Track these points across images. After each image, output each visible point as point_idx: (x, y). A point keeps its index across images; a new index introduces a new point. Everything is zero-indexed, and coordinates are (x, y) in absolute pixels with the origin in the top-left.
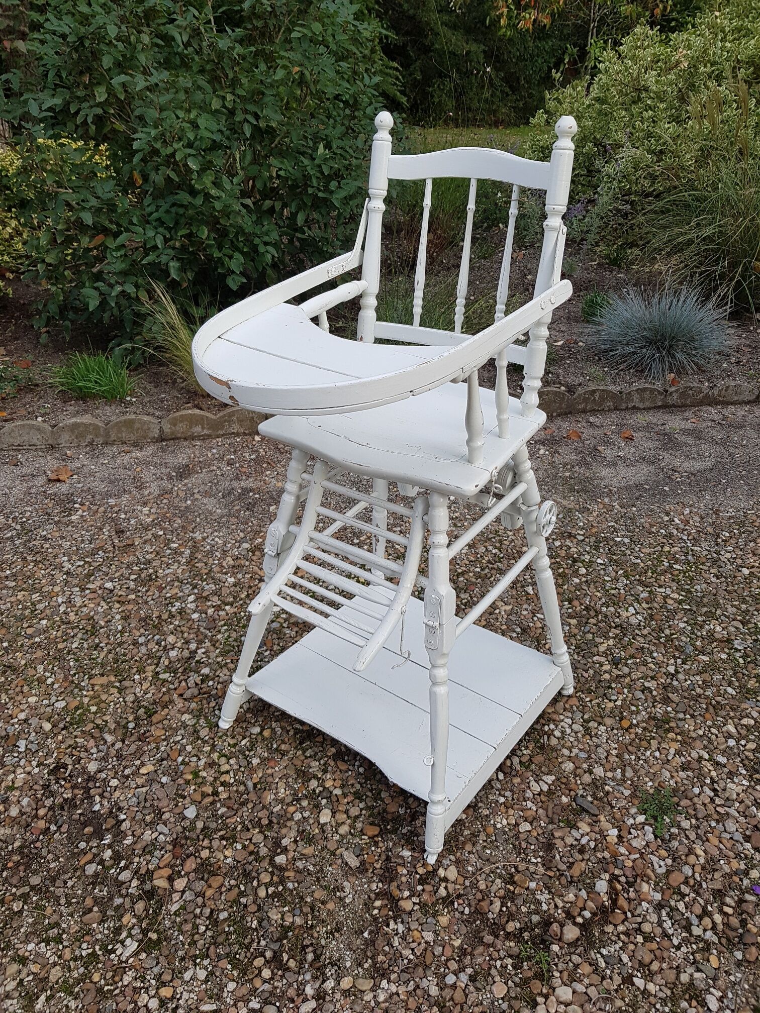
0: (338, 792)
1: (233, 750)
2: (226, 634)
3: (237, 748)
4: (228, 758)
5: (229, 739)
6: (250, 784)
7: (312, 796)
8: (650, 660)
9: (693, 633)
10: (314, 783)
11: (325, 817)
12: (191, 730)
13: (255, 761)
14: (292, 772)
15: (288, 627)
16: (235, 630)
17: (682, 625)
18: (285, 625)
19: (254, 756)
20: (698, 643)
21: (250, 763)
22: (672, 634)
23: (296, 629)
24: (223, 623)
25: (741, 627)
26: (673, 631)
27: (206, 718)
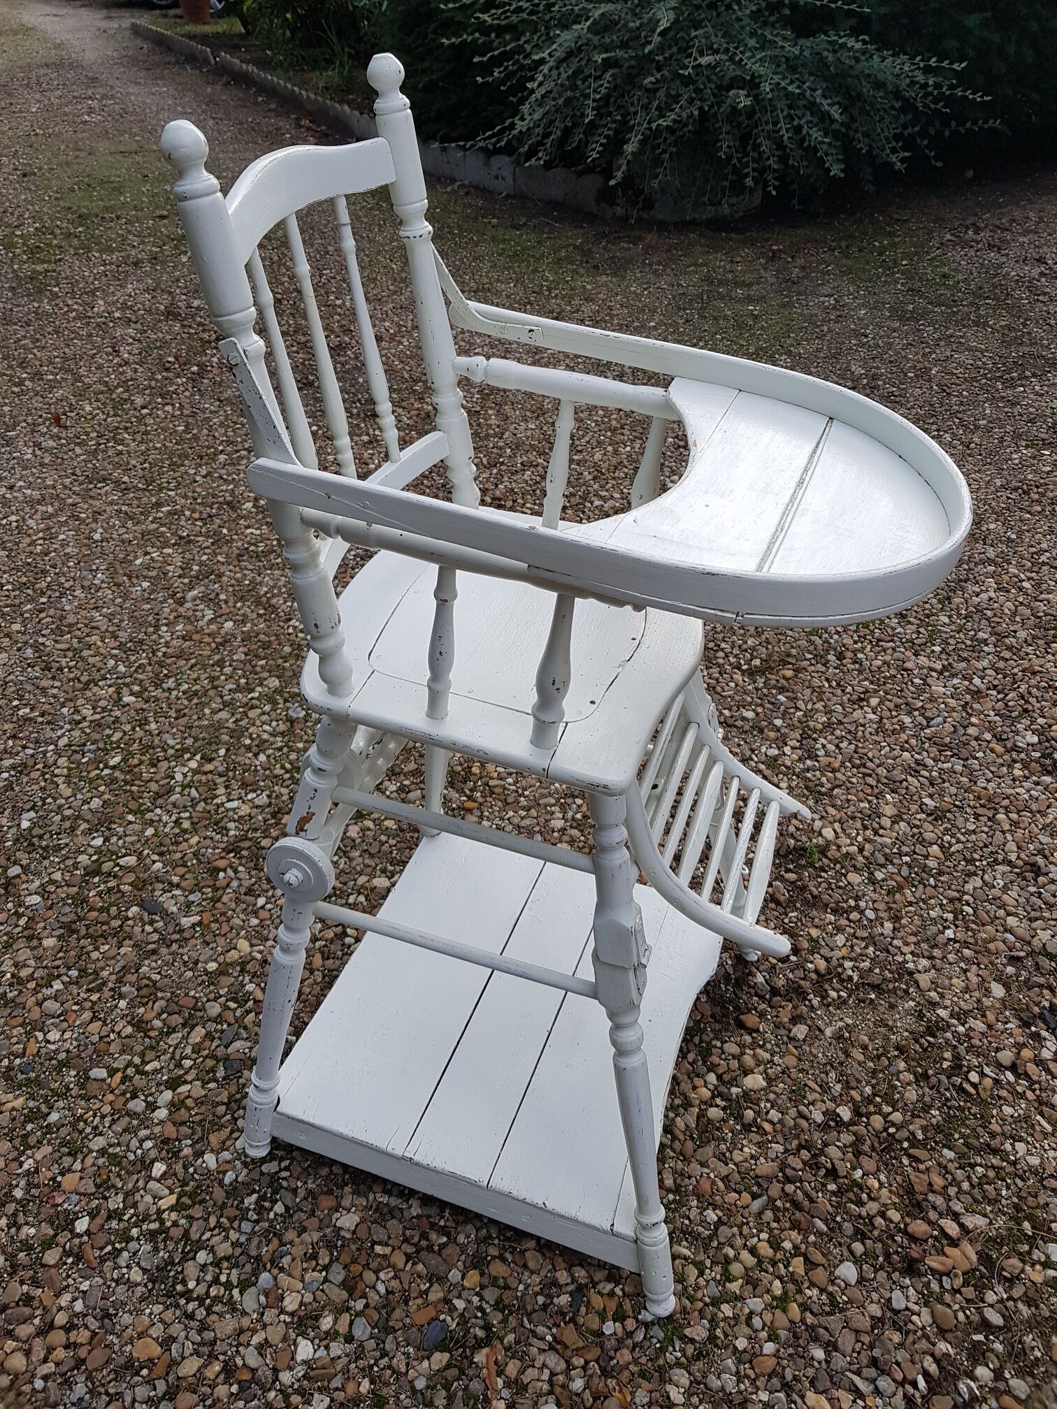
0: (712, 1078)
1: (708, 1263)
3: (701, 1257)
4: (727, 1261)
5: (692, 1280)
6: (757, 1205)
7: (734, 1108)
10: (714, 1113)
11: (755, 1081)
12: (700, 1365)
13: (712, 1216)
14: (709, 1150)
15: (364, 1296)
18: (359, 1305)
19: (703, 1222)
21: (720, 1222)
23: (369, 1276)
27: (662, 1350)
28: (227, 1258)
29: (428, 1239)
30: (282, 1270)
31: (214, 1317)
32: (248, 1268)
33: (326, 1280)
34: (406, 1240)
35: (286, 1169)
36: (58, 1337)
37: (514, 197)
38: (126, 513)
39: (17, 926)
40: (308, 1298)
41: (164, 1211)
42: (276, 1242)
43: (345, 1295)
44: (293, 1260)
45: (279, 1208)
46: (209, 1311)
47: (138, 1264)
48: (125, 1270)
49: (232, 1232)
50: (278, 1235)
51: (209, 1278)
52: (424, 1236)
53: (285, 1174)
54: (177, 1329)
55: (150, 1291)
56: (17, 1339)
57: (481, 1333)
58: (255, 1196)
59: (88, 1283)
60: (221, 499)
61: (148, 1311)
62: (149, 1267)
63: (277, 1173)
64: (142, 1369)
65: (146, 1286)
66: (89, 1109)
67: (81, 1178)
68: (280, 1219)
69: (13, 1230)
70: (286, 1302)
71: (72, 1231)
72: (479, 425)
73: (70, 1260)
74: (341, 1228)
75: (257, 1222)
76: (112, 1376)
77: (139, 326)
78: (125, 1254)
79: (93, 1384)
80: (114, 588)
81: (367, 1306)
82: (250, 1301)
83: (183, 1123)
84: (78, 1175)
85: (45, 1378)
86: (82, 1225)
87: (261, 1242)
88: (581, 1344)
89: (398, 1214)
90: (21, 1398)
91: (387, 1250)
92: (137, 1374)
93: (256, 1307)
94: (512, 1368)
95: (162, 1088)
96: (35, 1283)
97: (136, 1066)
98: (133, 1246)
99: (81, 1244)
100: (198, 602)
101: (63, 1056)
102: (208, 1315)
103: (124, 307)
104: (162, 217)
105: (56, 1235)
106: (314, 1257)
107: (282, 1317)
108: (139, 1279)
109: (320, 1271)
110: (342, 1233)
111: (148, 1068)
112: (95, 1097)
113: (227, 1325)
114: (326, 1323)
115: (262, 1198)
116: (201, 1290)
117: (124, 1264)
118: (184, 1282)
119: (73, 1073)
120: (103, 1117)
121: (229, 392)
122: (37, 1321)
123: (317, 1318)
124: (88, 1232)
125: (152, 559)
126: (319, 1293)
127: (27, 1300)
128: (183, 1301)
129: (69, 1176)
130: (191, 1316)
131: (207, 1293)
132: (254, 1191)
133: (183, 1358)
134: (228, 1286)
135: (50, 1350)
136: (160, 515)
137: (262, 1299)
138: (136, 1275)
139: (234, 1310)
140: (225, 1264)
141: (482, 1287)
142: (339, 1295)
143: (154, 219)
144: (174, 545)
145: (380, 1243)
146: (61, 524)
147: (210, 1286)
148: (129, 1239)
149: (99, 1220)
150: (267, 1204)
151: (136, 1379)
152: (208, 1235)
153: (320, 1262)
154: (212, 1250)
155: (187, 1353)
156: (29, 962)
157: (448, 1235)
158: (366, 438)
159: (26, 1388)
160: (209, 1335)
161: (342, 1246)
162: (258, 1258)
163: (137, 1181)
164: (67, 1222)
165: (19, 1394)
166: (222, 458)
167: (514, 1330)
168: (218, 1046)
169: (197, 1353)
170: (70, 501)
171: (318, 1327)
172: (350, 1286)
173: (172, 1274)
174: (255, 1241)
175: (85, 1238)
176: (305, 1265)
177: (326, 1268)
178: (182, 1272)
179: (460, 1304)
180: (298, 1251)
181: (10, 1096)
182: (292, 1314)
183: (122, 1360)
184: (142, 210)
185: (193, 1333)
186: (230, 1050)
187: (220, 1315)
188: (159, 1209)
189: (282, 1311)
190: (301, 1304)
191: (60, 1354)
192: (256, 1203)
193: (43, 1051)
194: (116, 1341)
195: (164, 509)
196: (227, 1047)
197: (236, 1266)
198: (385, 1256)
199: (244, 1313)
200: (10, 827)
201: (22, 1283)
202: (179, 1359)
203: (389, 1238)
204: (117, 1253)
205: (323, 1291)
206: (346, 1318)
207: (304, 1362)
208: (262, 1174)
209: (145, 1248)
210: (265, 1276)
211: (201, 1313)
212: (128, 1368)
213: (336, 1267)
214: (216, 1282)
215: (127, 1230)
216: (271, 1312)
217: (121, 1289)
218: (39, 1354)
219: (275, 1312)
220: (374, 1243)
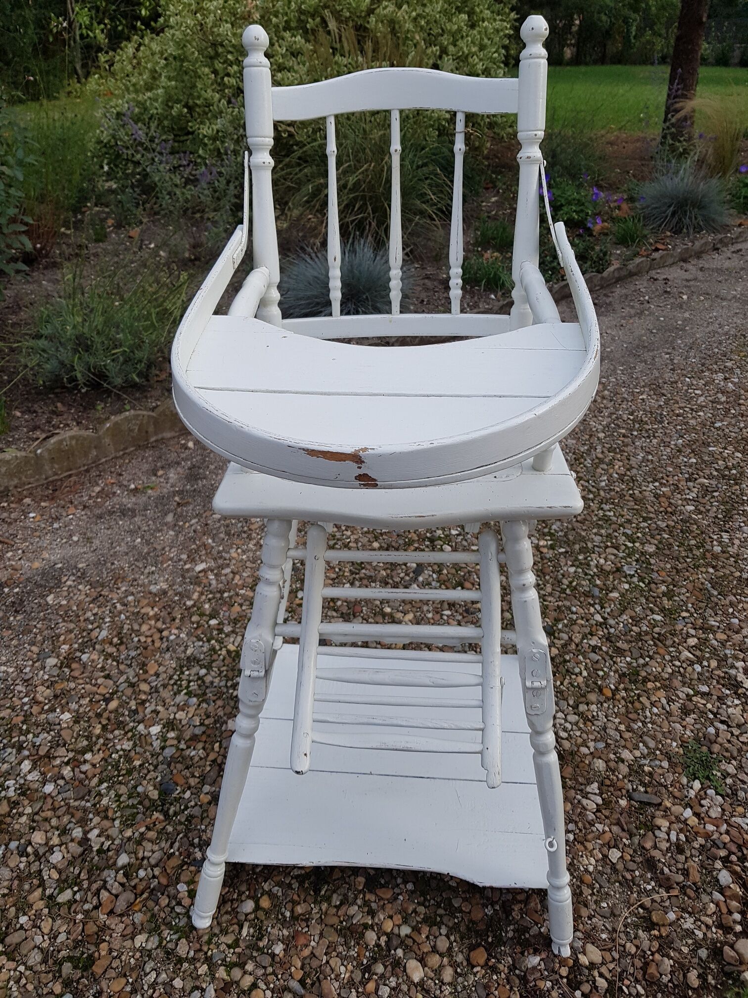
0: (405, 930)
1: (238, 950)
2: (112, 793)
3: (242, 944)
4: (242, 965)
5: (223, 939)
6: (294, 985)
7: (381, 954)
8: (574, 617)
9: (586, 574)
10: (371, 937)
11: (416, 972)
12: (161, 954)
13: (279, 949)
14: (334, 938)
15: (188, 747)
16: (120, 783)
17: (572, 570)
18: (183, 746)
19: (271, 943)
20: (598, 582)
21: (273, 956)
22: (571, 583)
23: (200, 745)
24: (95, 781)
25: (616, 552)
26: (570, 579)
27: (169, 926)
28: (204, 682)
30: (199, 705)
31: (170, 687)
32: (200, 692)
33: (195, 726)
36: (157, 636)
40: (184, 722)
42: (215, 698)
43: (187, 738)
44: (205, 709)
46: (175, 684)
47: (196, 650)
48: (192, 646)
50: (219, 698)
51: (191, 678)
54: (163, 676)
55: (183, 659)
56: (155, 623)
57: (171, 812)
59: (184, 636)
61: (172, 662)
62: (195, 654)
64: (143, 670)
65: (185, 656)
67: (239, 612)
69: (207, 601)
70: (180, 713)
71: (210, 620)
73: (195, 625)
74: (227, 723)
75: (226, 686)
76: (139, 661)
78: (201, 643)
79: (137, 657)
81: (182, 750)
82: (181, 698)
84: (240, 610)
85: (139, 641)
86: (213, 622)
87: (215, 692)
88: (169, 871)
90: (129, 636)
91: (216, 749)
92: (141, 670)
93: (178, 702)
94: (152, 834)
96: (182, 619)
98: (206, 644)
99: (204, 626)
102: (172, 685)
105: (207, 615)
106: (208, 717)
107: (172, 714)
108: (188, 653)
109: (200, 722)
110: (225, 725)
113: (167, 694)
114: (171, 735)
116: (185, 677)
117: (195, 644)
118: (188, 670)
122: (164, 626)
123: (173, 730)
124: (210, 626)
126: (188, 725)
127: (174, 619)
128: (178, 673)
129: (239, 607)
131: (183, 680)
133: (148, 683)
134: (188, 687)
135: (151, 636)
137: (182, 703)
138: (190, 651)
139: (175, 694)
140: (200, 682)
141: (201, 806)
142: (187, 735)
145: (220, 744)
147: (187, 680)
148: (209, 641)
149: (216, 627)
151: (138, 670)
152: (216, 669)
153: (206, 720)
154: (207, 674)
155: (151, 684)
156: (360, 542)
159: (133, 635)
160: (161, 689)
161: (216, 728)
162: (205, 694)
163: (242, 632)
164: (214, 616)
167: (175, 829)
169: (152, 688)
171: (168, 732)
172: (194, 738)
173: (192, 664)
174: (215, 690)
175: (207, 626)
176: (203, 714)
177: (202, 724)
178: (194, 667)
179: (187, 795)
180: (211, 709)
182: (175, 718)
183: (147, 662)
185: (162, 682)
187: (172, 690)
188: (227, 646)
189: (176, 713)
190: (180, 720)
191: (149, 640)
194: (156, 656)
197: (199, 686)
198: (213, 749)
199: (174, 699)
201: (182, 614)
203: (225, 748)
204: (201, 640)
205: (189, 727)
206: (175, 742)
207: (149, 732)
209: (205, 649)
210: (195, 700)
211: (172, 682)
212: (143, 666)
213: (203, 729)
214: (189, 682)
215: (213, 639)
216: (175, 709)
217: (182, 648)
218: (148, 633)
219: (175, 710)
220: (220, 742)
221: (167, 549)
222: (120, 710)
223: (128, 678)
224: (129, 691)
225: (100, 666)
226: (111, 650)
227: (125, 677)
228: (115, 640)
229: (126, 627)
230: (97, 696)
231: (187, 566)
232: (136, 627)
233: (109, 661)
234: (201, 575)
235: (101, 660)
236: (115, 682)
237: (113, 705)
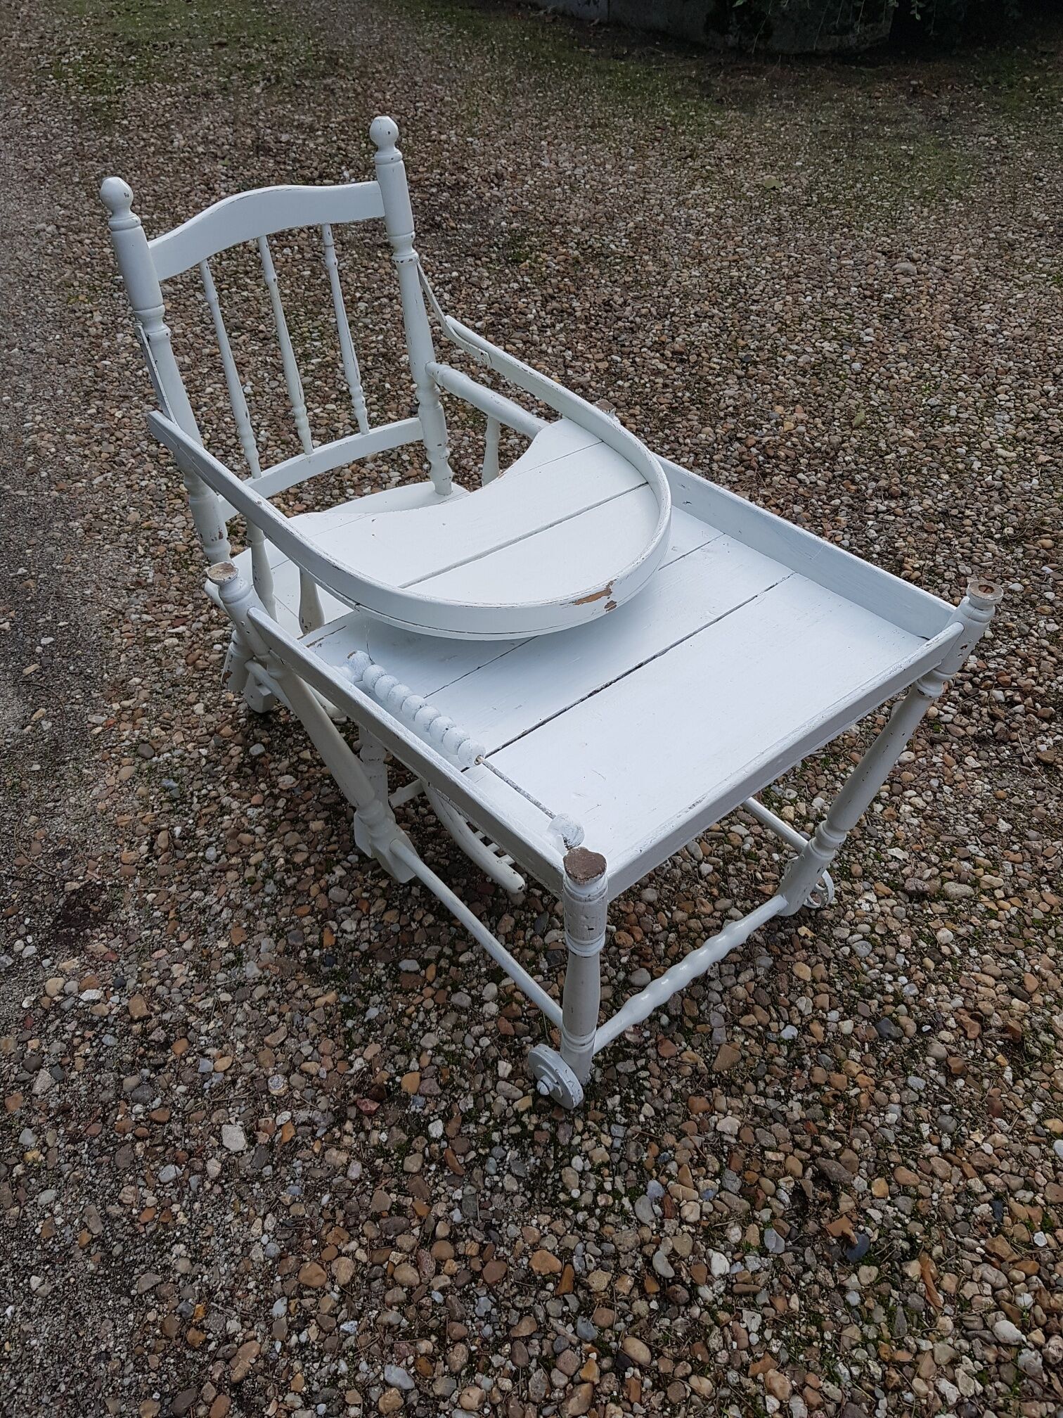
2: (860, 1354)
15: (768, 1205)
16: (838, 1337)
23: (767, 1184)
24: (831, 1389)
28: (606, 1165)
29: (820, 1145)
30: (670, 1177)
31: (609, 1228)
32: (632, 1175)
33: (722, 1188)
34: (797, 1145)
35: (644, 1068)
36: (443, 1249)
37: (607, 25)
38: (272, 365)
39: (276, 808)
40: (708, 1207)
41: (523, 1113)
42: (655, 1147)
43: (747, 1205)
44: (680, 1167)
45: (648, 1110)
46: (601, 1219)
47: (509, 1171)
48: (496, 1178)
49: (603, 1136)
50: (658, 1141)
51: (592, 1186)
52: (816, 1142)
53: (644, 1074)
54: (571, 1241)
55: (530, 1200)
56: (400, 1250)
57: (906, 1245)
58: (618, 1097)
59: (459, 1191)
60: (374, 351)
61: (534, 1222)
62: (523, 1175)
63: (635, 1072)
64: (547, 1282)
65: (524, 1194)
66: (409, 1005)
67: (422, 1079)
68: (652, 1123)
69: (362, 1135)
70: (685, 1211)
71: (427, 1136)
72: (637, 271)
73: (433, 1167)
74: (723, 1133)
75: (627, 1125)
76: (515, 1290)
77: (226, 161)
78: (491, 1160)
79: (497, 1297)
80: (283, 446)
81: (773, 1216)
83: (518, 1019)
84: (418, 1074)
85: (443, 1291)
86: (436, 1129)
87: (638, 1147)
88: (1016, 1257)
89: (779, 1117)
90: (423, 1312)
91: (781, 1157)
92: (543, 1288)
93: (653, 1217)
94: (949, 1282)
95: (484, 980)
96: (403, 1191)
97: (448, 957)
98: (497, 1151)
99: (441, 1150)
100: (380, 462)
101: (364, 947)
102: (602, 1225)
103: (205, 141)
104: (221, 45)
105: (410, 1140)
106: (702, 1163)
107: (685, 1227)
108: (515, 1188)
109: (713, 1179)
110: (726, 1138)
111: (463, 959)
112: (413, 991)
113: (627, 1237)
114: (735, 1234)
115: (625, 1100)
116: (587, 1199)
117: (493, 1172)
118: (565, 1190)
119: (381, 965)
120: (427, 1012)
121: (349, 233)
122: (416, 1231)
123: (723, 1229)
124: (444, 1137)
125: (315, 415)
126: (717, 1202)
127: (399, 1209)
128: (570, 1212)
129: (407, 1076)
130: (583, 1227)
131: (595, 1202)
132: (615, 1093)
133: (589, 1272)
134: (616, 1194)
135: (440, 1263)
136: (311, 367)
137: (657, 1208)
138: (510, 1184)
139: (628, 1220)
140: (606, 1172)
141: (893, 1196)
142: (740, 1204)
143: (212, 46)
144: (336, 400)
145: (770, 1149)
146: (204, 376)
147: (595, 1195)
148: (492, 1144)
149: (454, 1124)
150: (633, 1106)
151: (544, 1293)
152: (577, 1140)
153: (710, 1168)
154: (587, 1156)
155: (591, 1266)
156: (300, 846)
157: (841, 1140)
158: (516, 286)
159: (426, 1301)
160: (609, 1248)
161: (730, 1151)
162: (640, 1164)
163: (484, 1081)
164: (419, 1127)
165: (420, 1308)
166: (362, 305)
167: (939, 1242)
168: (532, 936)
169: (601, 1266)
170: (207, 351)
171: (726, 1239)
172: (749, 1194)
173: (549, 1181)
174: (633, 1146)
175: (444, 1144)
176: (695, 1172)
177: (718, 1175)
178: (560, 1179)
179: (876, 1215)
180: (683, 1156)
181: (318, 991)
182: (695, 1224)
183: (522, 1274)
184: (196, 37)
185: (590, 1246)
186: (547, 940)
187: (615, 1226)
188: (516, 1112)
189: (683, 1221)
190: (702, 1214)
191: (452, 1266)
192: (621, 1104)
193: (341, 942)
194: (508, 1253)
195: (314, 361)
196: (543, 936)
197: (617, 1172)
198: (778, 1162)
199: (641, 1224)
200: (238, 703)
201: (388, 1191)
202: (585, 1273)
203: (778, 1143)
204: (481, 1160)
205: (720, 1199)
206: (754, 1229)
207: (723, 1277)
208: (619, 1073)
209: (512, 1154)
210: (653, 1184)
211: (594, 1224)
212: (530, 1281)
213: (729, 1174)
214: (600, 1189)
215: (487, 1135)
216: (671, 1225)
217: (498, 1199)
218: (429, 1266)
219: (675, 1222)
220: (764, 1149)
221: (114, 1210)
222: (656, 1334)
223: (563, 1316)
224: (605, 1316)
225: (507, 1384)
226: (459, 1356)
227: (558, 1324)
228: (425, 1346)
229: (392, 1316)
230: (605, 1387)
231: (214, 1167)
232: (399, 1294)
233: (496, 1360)
234: (263, 1138)
235: (487, 1382)
236: (572, 1347)
237: (638, 1350)
